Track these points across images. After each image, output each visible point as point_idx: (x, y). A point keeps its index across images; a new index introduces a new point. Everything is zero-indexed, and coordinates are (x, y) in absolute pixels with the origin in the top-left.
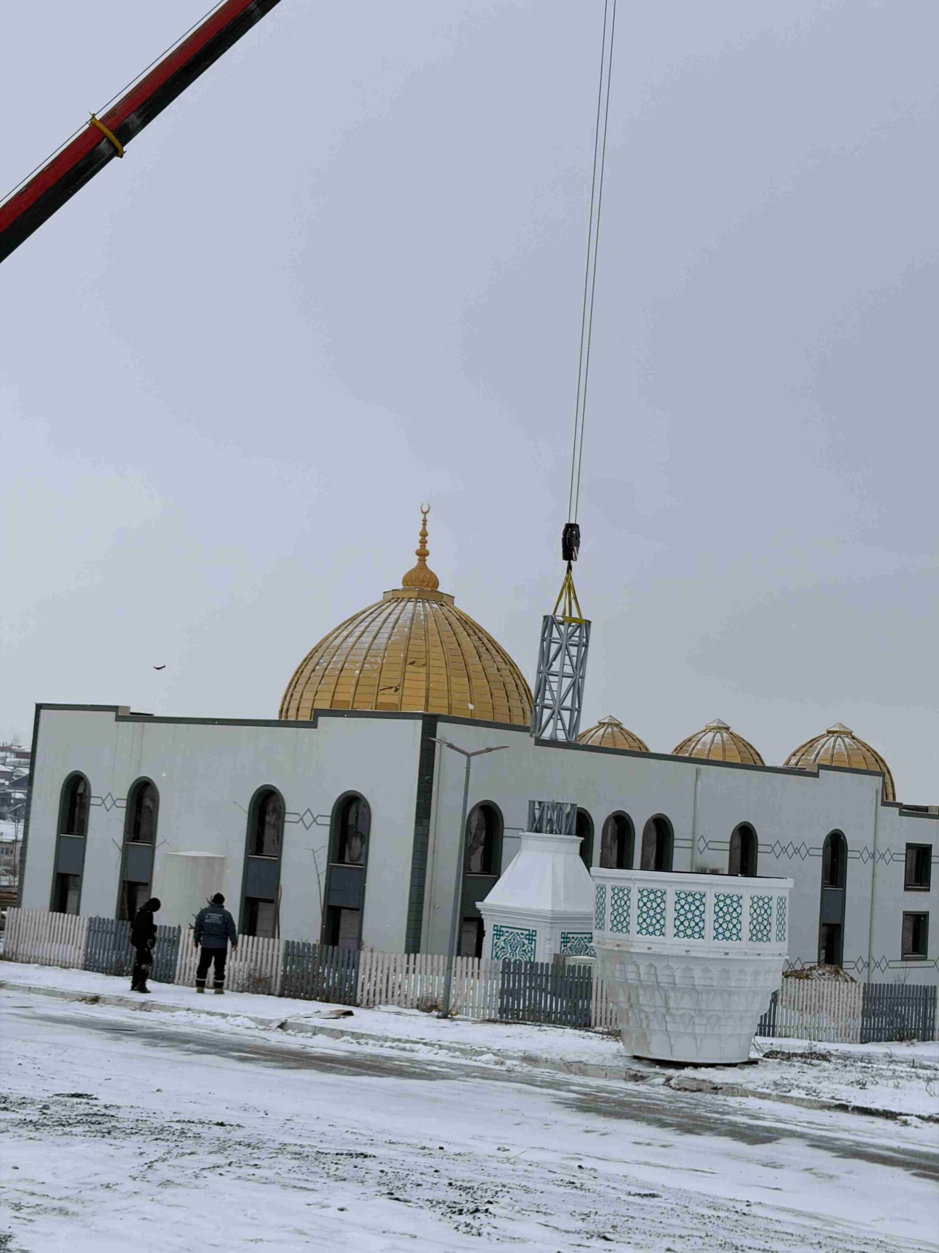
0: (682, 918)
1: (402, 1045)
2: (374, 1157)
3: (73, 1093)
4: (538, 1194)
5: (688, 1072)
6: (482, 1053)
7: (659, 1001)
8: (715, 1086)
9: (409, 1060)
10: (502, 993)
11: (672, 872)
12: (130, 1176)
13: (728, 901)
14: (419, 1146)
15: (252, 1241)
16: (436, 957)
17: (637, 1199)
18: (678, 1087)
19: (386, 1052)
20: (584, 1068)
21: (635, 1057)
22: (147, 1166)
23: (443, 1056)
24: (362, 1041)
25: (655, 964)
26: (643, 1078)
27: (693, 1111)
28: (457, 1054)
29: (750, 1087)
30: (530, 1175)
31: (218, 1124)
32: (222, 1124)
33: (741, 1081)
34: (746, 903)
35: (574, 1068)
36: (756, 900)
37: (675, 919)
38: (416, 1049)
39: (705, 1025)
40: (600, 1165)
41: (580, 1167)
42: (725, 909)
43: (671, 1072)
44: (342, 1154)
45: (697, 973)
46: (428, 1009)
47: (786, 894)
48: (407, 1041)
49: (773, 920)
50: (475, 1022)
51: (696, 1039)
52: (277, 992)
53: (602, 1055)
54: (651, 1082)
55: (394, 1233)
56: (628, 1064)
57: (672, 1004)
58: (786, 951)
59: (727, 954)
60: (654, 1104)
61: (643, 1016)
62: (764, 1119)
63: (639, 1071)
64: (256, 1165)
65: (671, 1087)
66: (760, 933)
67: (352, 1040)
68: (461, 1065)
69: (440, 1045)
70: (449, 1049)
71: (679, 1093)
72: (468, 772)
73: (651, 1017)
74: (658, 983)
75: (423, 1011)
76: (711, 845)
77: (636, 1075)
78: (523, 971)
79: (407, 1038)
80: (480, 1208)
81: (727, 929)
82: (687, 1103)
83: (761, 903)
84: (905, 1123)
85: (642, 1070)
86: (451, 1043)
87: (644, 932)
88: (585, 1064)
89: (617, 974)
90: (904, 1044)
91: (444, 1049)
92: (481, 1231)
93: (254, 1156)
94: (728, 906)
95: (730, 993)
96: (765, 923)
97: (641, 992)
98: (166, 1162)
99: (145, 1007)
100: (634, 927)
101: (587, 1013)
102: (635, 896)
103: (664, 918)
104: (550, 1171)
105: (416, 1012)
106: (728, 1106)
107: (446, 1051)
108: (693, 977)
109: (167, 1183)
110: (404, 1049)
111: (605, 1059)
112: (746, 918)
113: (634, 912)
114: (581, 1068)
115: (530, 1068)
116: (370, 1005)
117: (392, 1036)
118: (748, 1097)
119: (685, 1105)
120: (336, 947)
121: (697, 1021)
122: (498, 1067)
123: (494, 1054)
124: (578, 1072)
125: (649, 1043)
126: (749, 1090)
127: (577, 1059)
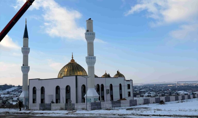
19: (81, 116)
23: (89, 115)
24: (78, 115)
35: (106, 115)
52: (64, 110)
54: (116, 115)
76: (108, 87)
84: (150, 116)
105: (82, 110)
110: (84, 115)
111: (109, 113)
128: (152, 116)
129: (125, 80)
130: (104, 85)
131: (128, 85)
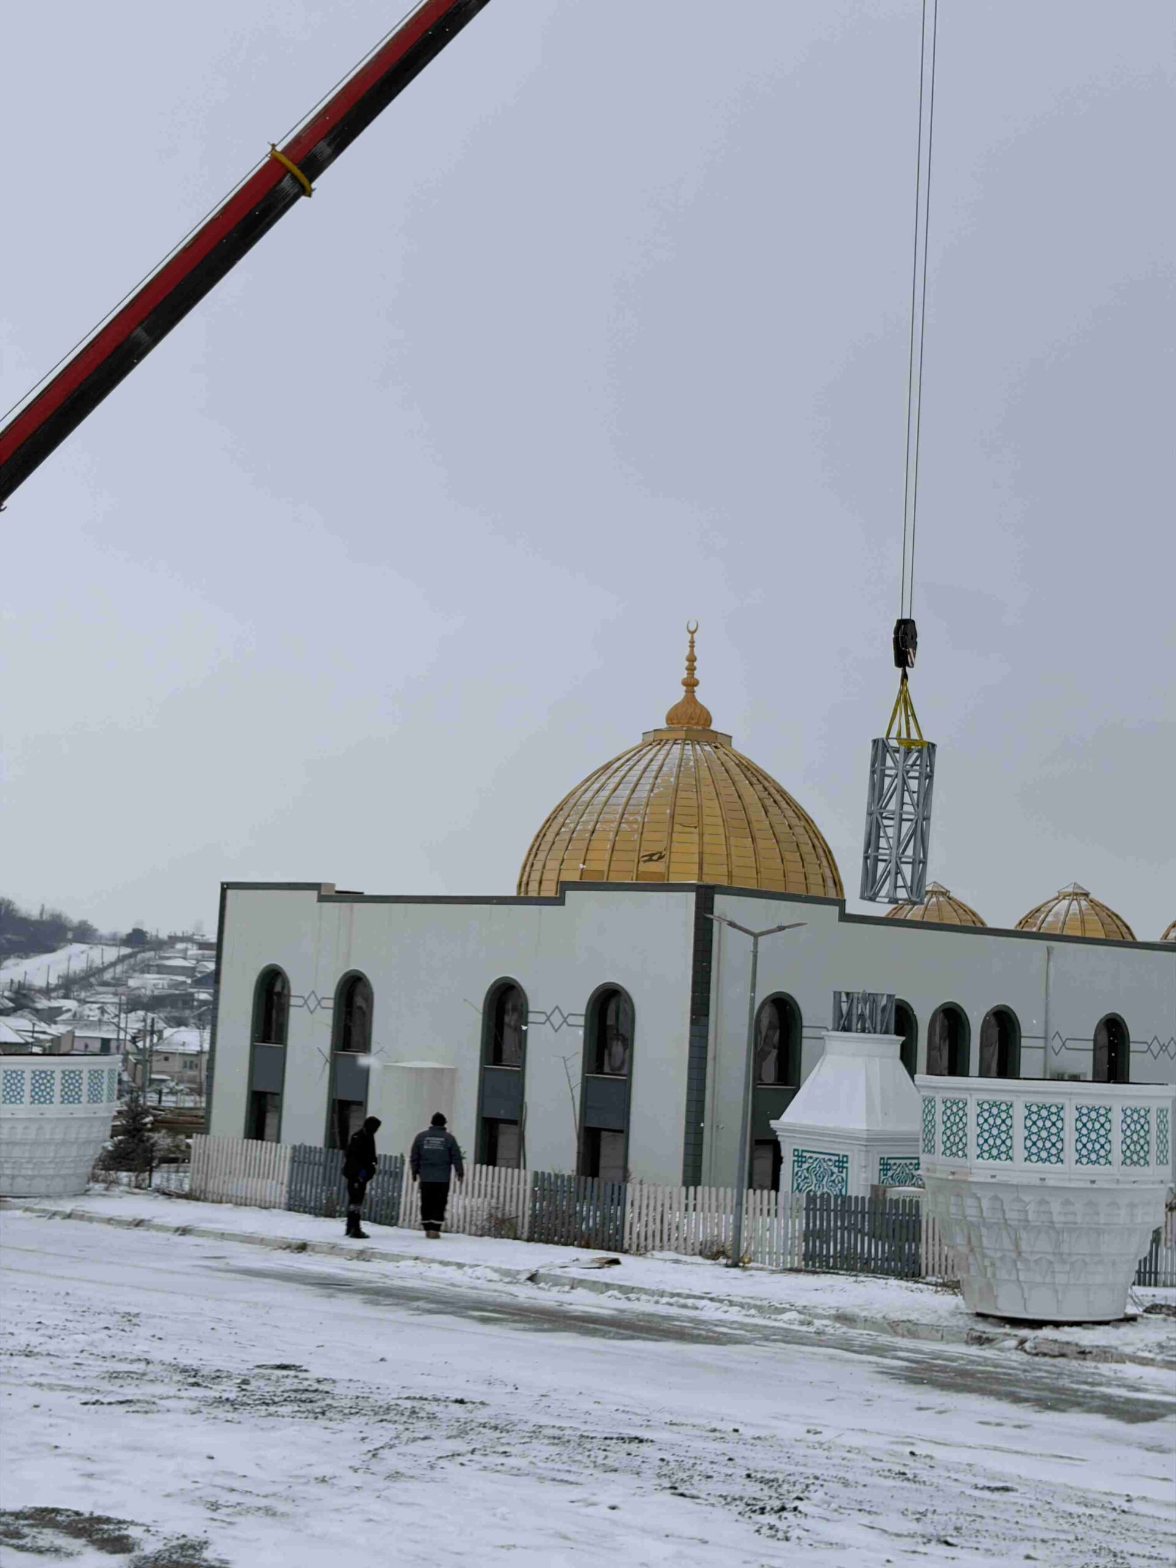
0: (1034, 1138)
1: (682, 1301)
2: (652, 1441)
3: (278, 1363)
4: (860, 1488)
5: (1047, 1332)
6: (783, 1311)
7: (1007, 1244)
8: (1082, 1349)
9: (692, 1320)
10: (809, 1235)
11: (1020, 1079)
12: (351, 1467)
13: (1093, 1115)
14: (708, 1428)
15: (502, 1547)
16: (722, 1190)
17: (987, 1494)
18: (1034, 1351)
19: (662, 1310)
20: (913, 1328)
21: (979, 1315)
22: (370, 1454)
23: (734, 1314)
24: (632, 1296)
25: (1000, 1195)
26: (989, 1340)
27: (1054, 1381)
28: (753, 1312)
29: (1128, 1350)
30: (849, 1464)
31: (457, 1401)
32: (461, 1402)
33: (1114, 1343)
34: (1117, 1116)
36: (1129, 1112)
37: (1026, 1138)
38: (700, 1307)
39: (1069, 1273)
40: (939, 1452)
41: (912, 1453)
42: (1090, 1125)
43: (1024, 1332)
44: (611, 1439)
45: (1056, 1207)
46: (714, 1256)
47: (1168, 1104)
48: (689, 1297)
49: (1153, 1137)
50: (773, 1272)
51: (1057, 1291)
52: (525, 1236)
53: (936, 1312)
55: (679, 1537)
56: (969, 1323)
57: (1024, 1246)
58: (1170, 1177)
59: (1093, 1182)
60: (1005, 1374)
61: (987, 1263)
62: (1145, 1391)
63: (984, 1332)
64: (505, 1452)
65: (1025, 1351)
66: (1136, 1156)
67: (619, 1295)
68: (756, 1325)
69: (730, 1301)
70: (742, 1306)
71: (1037, 1359)
72: (755, 957)
73: (998, 1264)
74: (1006, 1220)
75: (707, 1257)
76: (1069, 1044)
77: (980, 1338)
78: (832, 1208)
79: (688, 1292)
80: (787, 1506)
81: (1093, 1150)
82: (1047, 1371)
83: (1135, 1116)
85: (987, 1330)
86: (743, 1298)
87: (986, 1155)
88: (916, 1324)
89: (953, 1210)
91: (736, 1305)
92: (789, 1535)
93: (502, 1441)
94: (1093, 1121)
95: (1099, 1232)
96: (1142, 1141)
97: (984, 1231)
98: (393, 1450)
99: (364, 1256)
100: (973, 1150)
101: (915, 1259)
102: (972, 1110)
103: (1011, 1137)
104: (874, 1459)
105: (699, 1259)
106: (1100, 1375)
107: (737, 1308)
108: (1051, 1213)
109: (395, 1476)
110: (685, 1306)
111: (940, 1317)
112: (1116, 1136)
113: (972, 1130)
114: (911, 1329)
115: (845, 1329)
116: (641, 1251)
117: (668, 1289)
118: (1124, 1362)
119: (1044, 1374)
120: (596, 1179)
121: (1057, 1267)
122: (804, 1328)
123: (799, 1312)
124: (905, 1333)
125: (996, 1297)
126: (1126, 1355)
127: (905, 1318)
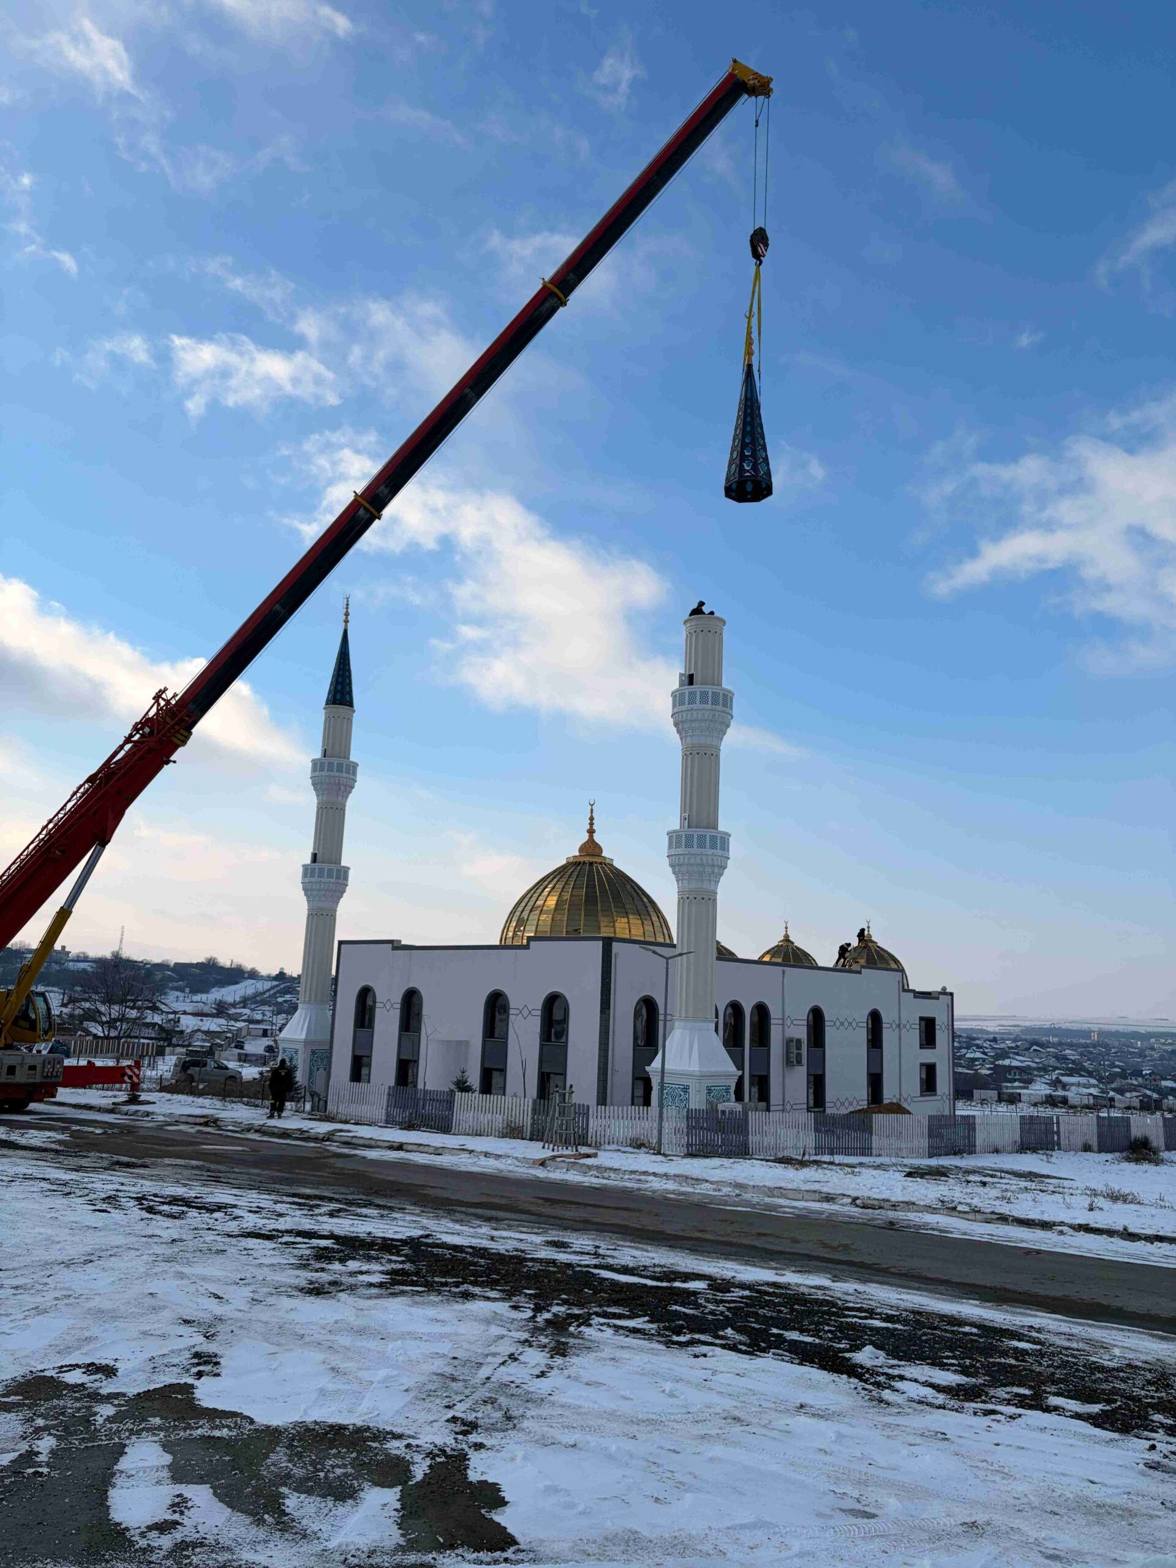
1: (636, 1177)
8: (894, 1204)
18: (863, 1205)
23: (671, 1186)
26: (833, 1198)
29: (923, 1204)
33: (912, 1199)
35: (776, 1192)
48: (638, 1174)
52: (528, 1137)
53: (793, 1180)
54: (841, 1202)
62: (951, 1232)
63: (829, 1193)
65: (857, 1205)
69: (665, 1177)
70: (673, 1179)
72: (667, 971)
76: (795, 1022)
79: (638, 1171)
84: (1061, 1233)
86: (672, 1174)
88: (785, 1190)
90: (958, 1157)
91: (670, 1179)
101: (746, 1147)
105: (632, 1149)
110: (639, 1180)
111: (798, 1184)
114: (783, 1193)
115: (741, 1193)
116: (602, 1147)
117: (626, 1170)
118: (922, 1212)
124: (782, 1196)
126: (922, 1207)
128: (1071, 1231)
129: (904, 990)
130: (774, 1012)
131: (921, 1019)
